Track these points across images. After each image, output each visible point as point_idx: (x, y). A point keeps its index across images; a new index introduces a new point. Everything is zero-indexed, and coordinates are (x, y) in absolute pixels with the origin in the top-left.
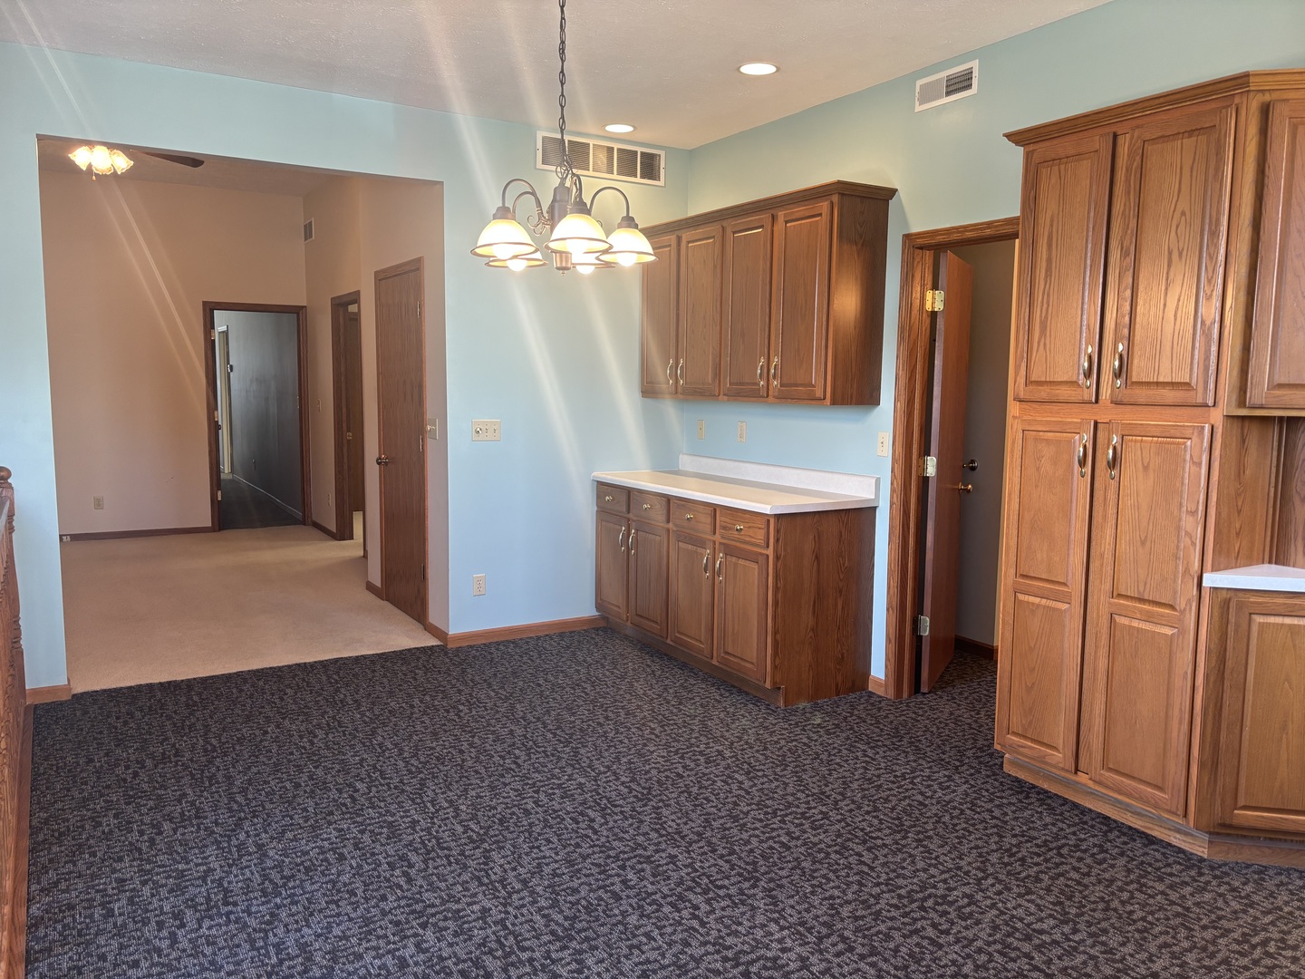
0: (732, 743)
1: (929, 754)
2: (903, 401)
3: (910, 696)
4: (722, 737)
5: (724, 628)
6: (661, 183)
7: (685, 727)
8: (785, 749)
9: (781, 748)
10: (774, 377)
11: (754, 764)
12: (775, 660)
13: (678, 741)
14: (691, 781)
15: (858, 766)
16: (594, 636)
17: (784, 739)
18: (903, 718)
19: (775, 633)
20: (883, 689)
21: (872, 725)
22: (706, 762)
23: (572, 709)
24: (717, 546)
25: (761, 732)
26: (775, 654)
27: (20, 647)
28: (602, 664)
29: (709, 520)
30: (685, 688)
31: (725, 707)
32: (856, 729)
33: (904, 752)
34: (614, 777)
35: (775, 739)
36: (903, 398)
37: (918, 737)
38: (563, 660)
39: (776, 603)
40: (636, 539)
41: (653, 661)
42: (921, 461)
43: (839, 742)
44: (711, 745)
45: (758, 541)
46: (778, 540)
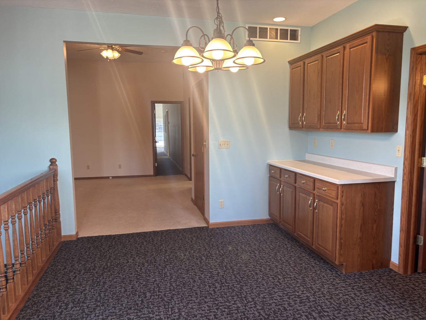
0: (315, 292)
1: (421, 313)
2: (410, 130)
3: (412, 273)
4: (311, 288)
5: (318, 233)
6: (299, 41)
7: (294, 280)
8: (341, 299)
9: (339, 299)
10: (344, 120)
11: (324, 307)
12: (340, 252)
13: (289, 288)
14: (290, 313)
15: (379, 316)
16: (267, 227)
17: (342, 293)
18: (407, 287)
19: (341, 239)
20: (397, 269)
21: (389, 289)
22: (300, 303)
23: (247, 263)
24: (315, 196)
25: (331, 287)
26: (341, 248)
27: (60, 221)
28: (266, 242)
29: (312, 184)
30: (299, 258)
31: (316, 270)
32: (381, 291)
33: (406, 310)
34: (254, 305)
35: (337, 292)
36: (410, 128)
37: (415, 300)
38: (251, 238)
39: (341, 226)
40: (283, 189)
41: (288, 242)
42: (420, 160)
43: (370, 299)
44: (305, 292)
45: (333, 196)
46: (342, 196)
